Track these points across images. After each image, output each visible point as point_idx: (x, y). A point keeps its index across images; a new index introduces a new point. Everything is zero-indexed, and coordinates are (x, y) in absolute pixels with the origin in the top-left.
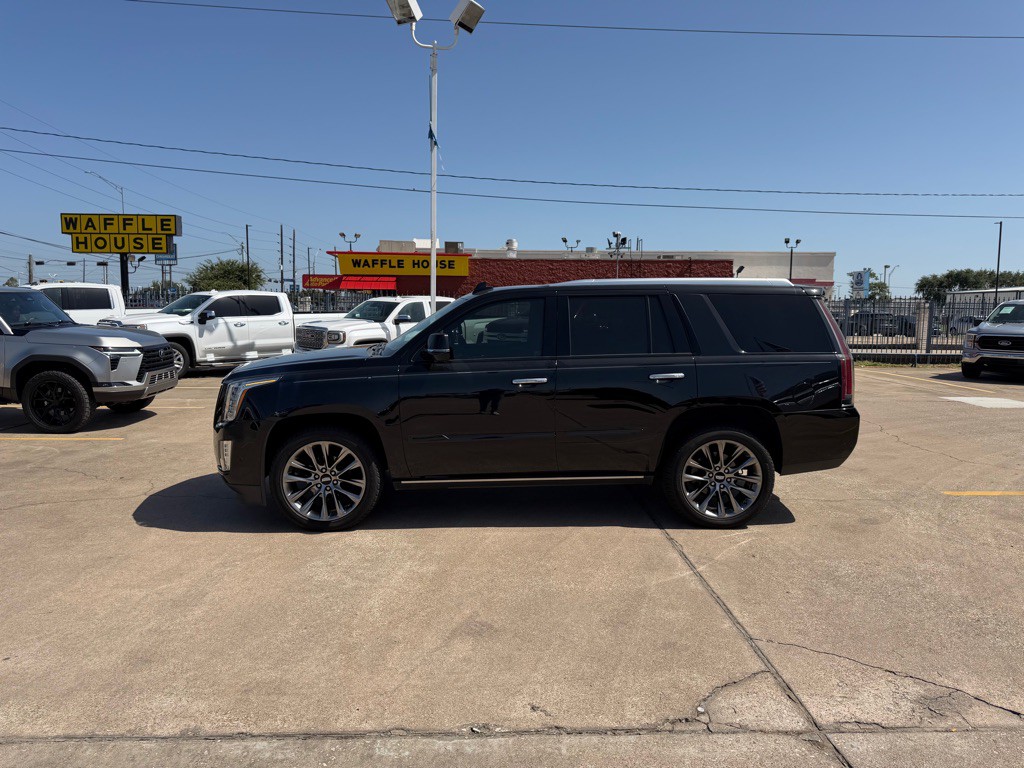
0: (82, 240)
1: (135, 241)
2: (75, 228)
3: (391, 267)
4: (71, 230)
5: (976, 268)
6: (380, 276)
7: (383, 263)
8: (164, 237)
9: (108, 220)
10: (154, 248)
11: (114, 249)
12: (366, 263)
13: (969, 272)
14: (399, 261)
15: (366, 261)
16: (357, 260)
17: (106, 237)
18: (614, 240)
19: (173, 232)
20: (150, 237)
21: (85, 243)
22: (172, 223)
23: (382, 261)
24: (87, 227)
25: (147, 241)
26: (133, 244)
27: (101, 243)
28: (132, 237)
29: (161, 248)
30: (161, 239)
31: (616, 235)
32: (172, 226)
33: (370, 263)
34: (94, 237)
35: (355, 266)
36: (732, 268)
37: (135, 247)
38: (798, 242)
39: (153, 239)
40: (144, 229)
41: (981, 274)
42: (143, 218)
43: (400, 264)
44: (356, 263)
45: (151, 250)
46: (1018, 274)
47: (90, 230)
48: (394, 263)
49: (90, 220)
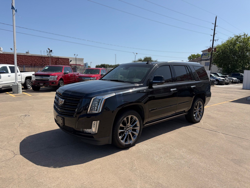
5: (106, 64)
13: (105, 64)
18: (48, 50)
31: (49, 49)
36: (69, 60)
38: (77, 55)
41: (107, 65)
46: (113, 65)
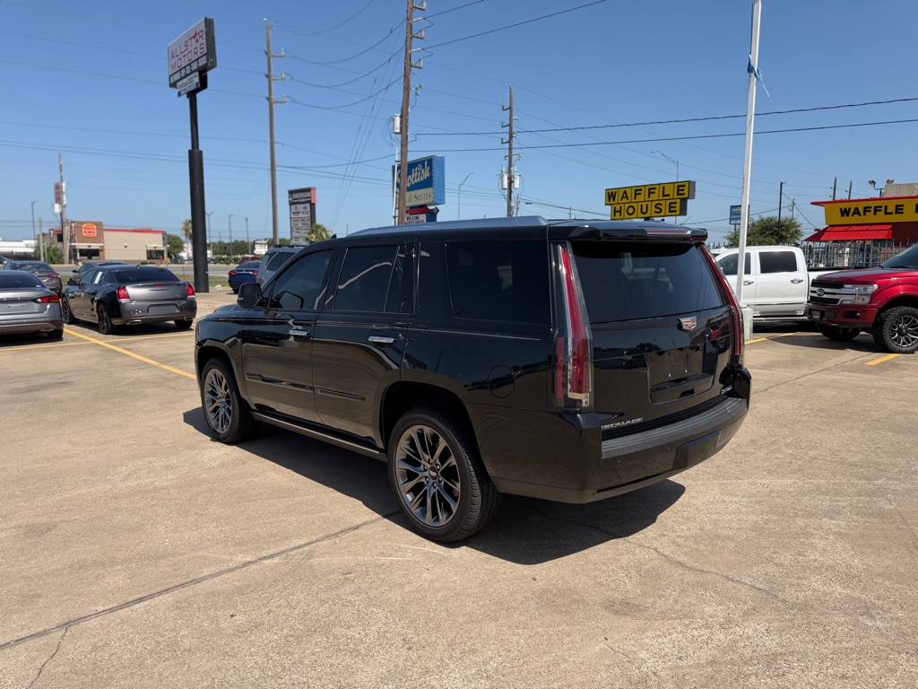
0: (618, 209)
1: (656, 206)
2: (614, 200)
3: (886, 213)
4: (612, 202)
6: (872, 224)
7: (877, 209)
8: (678, 201)
9: (637, 190)
10: (670, 211)
11: (640, 215)
12: (857, 211)
14: (897, 206)
15: (856, 209)
16: (846, 209)
17: (635, 205)
19: (686, 196)
20: (668, 202)
21: (620, 211)
22: (686, 188)
23: (875, 207)
24: (623, 197)
25: (665, 206)
26: (654, 209)
27: (631, 210)
28: (655, 203)
29: (675, 211)
30: (676, 203)
32: (686, 192)
33: (862, 211)
34: (627, 205)
35: (843, 215)
37: (656, 212)
39: (670, 204)
40: (664, 195)
42: (663, 186)
43: (899, 209)
44: (845, 212)
45: (668, 213)
47: (625, 200)
48: (891, 209)
49: (625, 192)
